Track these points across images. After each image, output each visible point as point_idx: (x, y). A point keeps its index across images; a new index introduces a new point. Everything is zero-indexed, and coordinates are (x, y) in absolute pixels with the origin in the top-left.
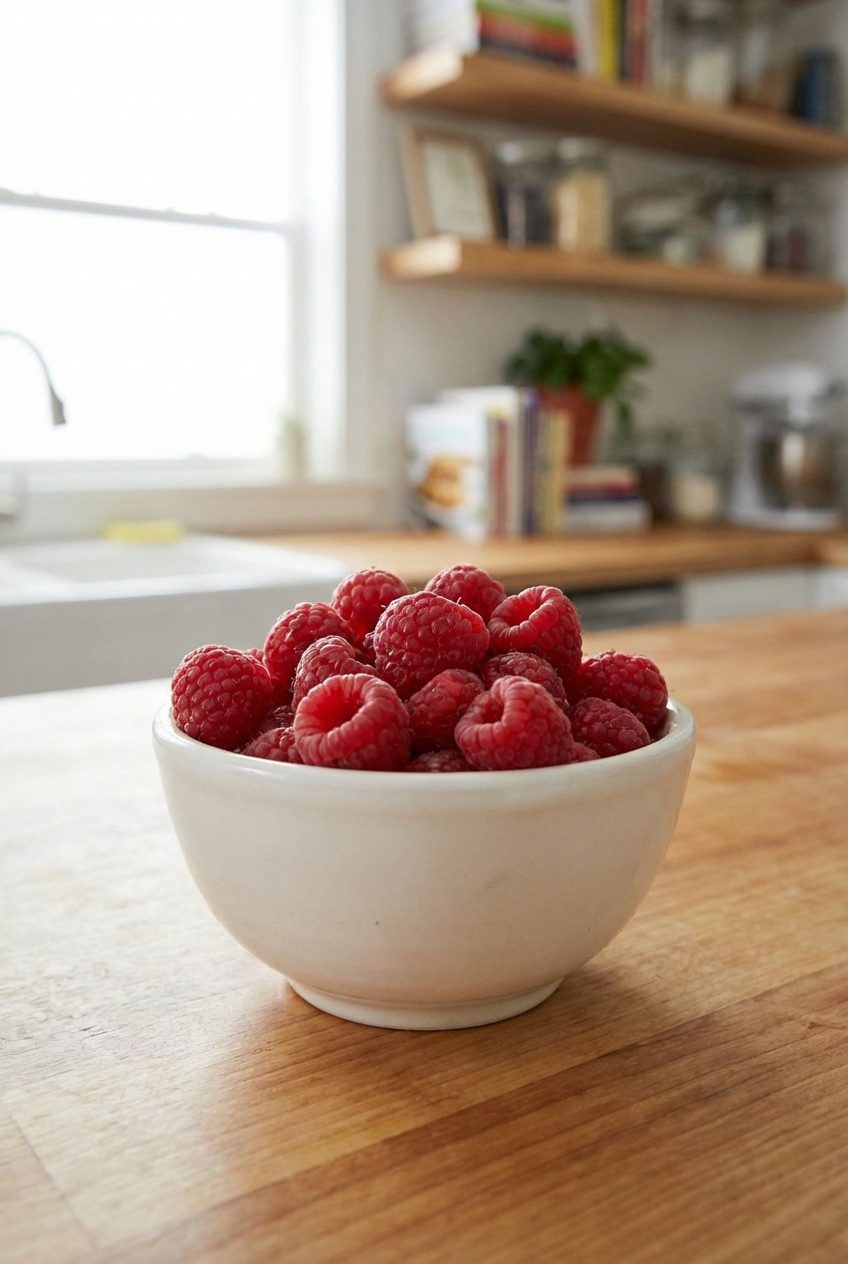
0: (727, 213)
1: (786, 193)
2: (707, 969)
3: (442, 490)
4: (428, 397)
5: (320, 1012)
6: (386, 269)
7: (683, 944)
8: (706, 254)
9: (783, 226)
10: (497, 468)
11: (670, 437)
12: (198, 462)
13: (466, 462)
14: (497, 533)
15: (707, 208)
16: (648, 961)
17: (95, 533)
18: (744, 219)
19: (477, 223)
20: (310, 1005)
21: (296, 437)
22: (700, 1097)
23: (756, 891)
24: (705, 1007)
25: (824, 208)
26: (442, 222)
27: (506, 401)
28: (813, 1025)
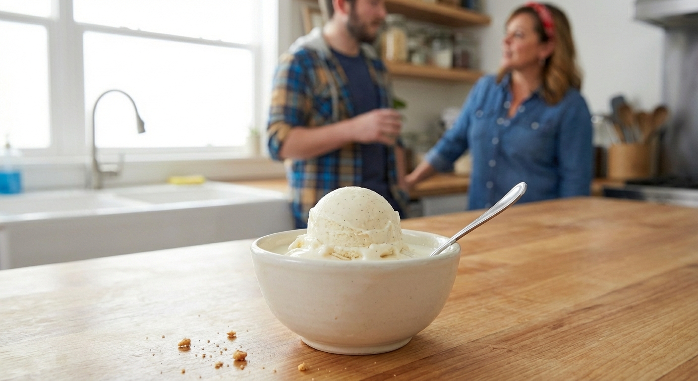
0: (436, 44)
1: (460, 37)
2: (454, 334)
5: (316, 350)
7: (445, 327)
8: (428, 61)
9: (459, 50)
11: (413, 137)
12: (210, 148)
15: (428, 42)
16: (432, 332)
17: (165, 181)
18: (443, 48)
20: (312, 348)
22: (456, 369)
23: (470, 310)
24: (456, 344)
25: (475, 43)
28: (494, 348)
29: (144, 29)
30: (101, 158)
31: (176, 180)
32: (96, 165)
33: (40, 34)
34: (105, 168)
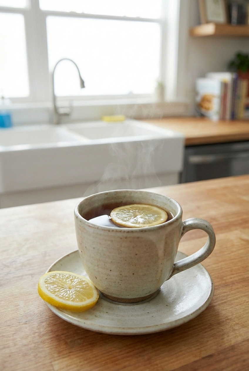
3: (206, 105)
4: (203, 75)
6: (192, 34)
10: (223, 98)
12: (130, 95)
13: (213, 96)
14: (223, 119)
17: (99, 119)
19: (222, 18)
21: (161, 88)
26: (210, 18)
27: (227, 77)
29: (87, 12)
30: (59, 104)
31: (107, 118)
32: (56, 109)
33: (19, 20)
34: (62, 111)
